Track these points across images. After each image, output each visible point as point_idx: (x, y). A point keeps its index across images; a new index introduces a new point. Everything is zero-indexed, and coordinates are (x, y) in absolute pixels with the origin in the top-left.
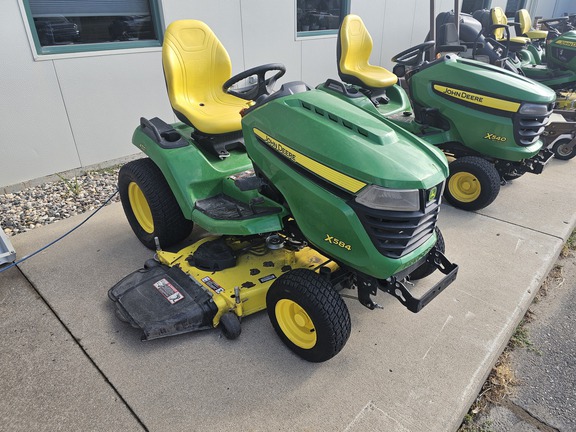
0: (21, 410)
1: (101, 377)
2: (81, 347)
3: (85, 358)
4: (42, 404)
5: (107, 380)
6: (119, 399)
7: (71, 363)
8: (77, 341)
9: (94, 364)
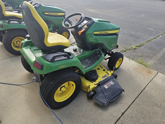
0: (150, 120)
1: (133, 103)
2: (125, 112)
3: (129, 109)
4: (146, 115)
5: (134, 101)
6: (138, 97)
7: (132, 112)
8: (123, 114)
9: (130, 106)
